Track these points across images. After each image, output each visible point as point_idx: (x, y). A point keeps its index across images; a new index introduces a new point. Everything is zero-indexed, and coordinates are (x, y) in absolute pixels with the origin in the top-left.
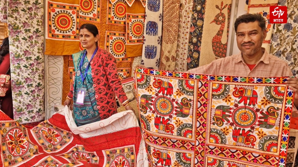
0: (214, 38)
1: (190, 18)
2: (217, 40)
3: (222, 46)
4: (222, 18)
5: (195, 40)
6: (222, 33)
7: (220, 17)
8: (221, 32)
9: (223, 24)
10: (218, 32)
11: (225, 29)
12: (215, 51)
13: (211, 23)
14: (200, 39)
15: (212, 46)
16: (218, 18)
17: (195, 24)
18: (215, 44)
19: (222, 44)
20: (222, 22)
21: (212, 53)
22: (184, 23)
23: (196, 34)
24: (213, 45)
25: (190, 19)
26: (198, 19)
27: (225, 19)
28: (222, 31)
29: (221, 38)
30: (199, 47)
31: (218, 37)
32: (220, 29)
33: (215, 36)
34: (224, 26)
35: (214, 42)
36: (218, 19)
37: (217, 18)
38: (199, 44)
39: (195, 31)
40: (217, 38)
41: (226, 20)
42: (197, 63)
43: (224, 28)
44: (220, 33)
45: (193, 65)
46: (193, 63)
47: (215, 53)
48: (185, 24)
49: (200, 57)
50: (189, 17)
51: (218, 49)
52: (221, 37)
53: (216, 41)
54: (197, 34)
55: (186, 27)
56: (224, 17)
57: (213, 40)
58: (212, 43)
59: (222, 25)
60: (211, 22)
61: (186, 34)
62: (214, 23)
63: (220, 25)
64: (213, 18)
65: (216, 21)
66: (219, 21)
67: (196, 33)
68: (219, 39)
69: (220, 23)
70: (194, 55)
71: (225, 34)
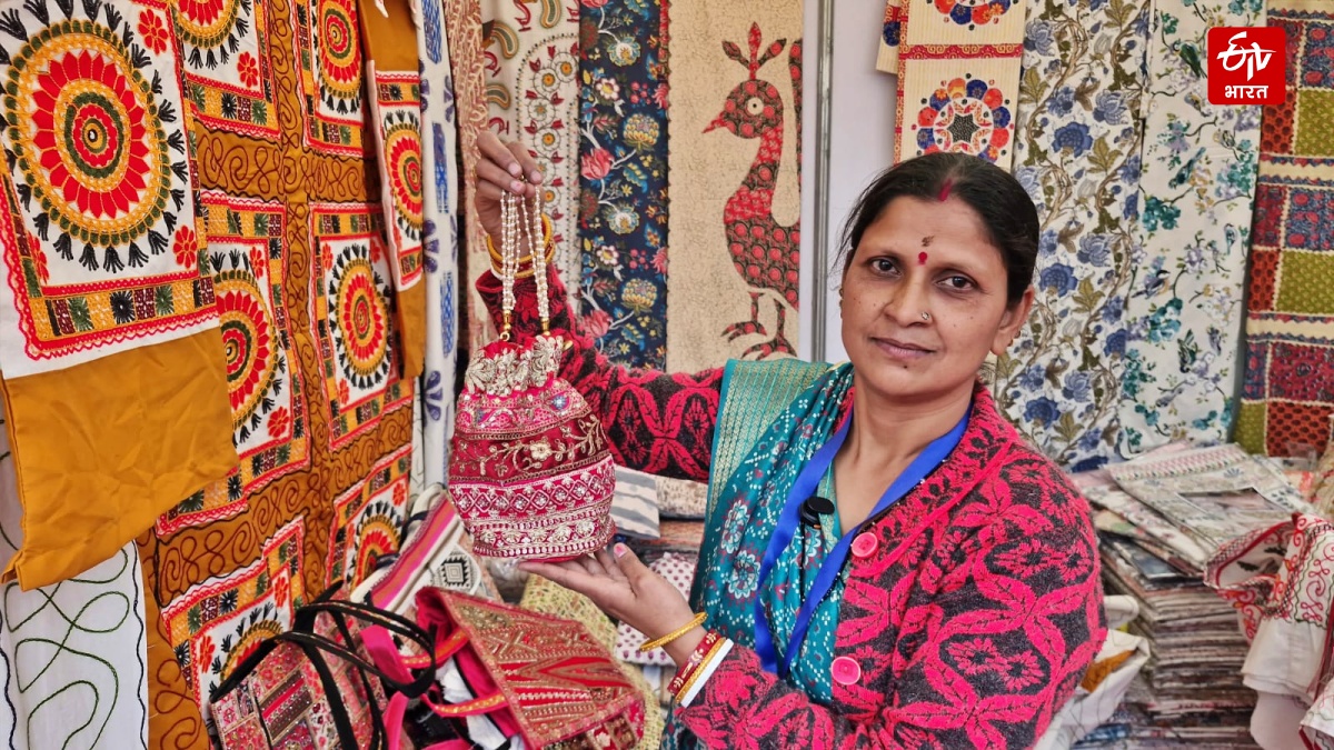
0: (730, 201)
1: (562, 108)
2: (749, 212)
3: (780, 235)
4: (760, 107)
5: (624, 221)
6: (773, 177)
7: (751, 102)
8: (765, 173)
9: (771, 134)
10: (752, 171)
11: (787, 157)
12: (743, 263)
13: (707, 130)
14: (652, 211)
15: (724, 242)
16: (741, 106)
17: (612, 135)
18: (742, 229)
19: (776, 226)
20: (766, 122)
21: (732, 272)
22: (532, 130)
23: (627, 191)
24: (732, 234)
25: (562, 112)
26: (629, 109)
27: (779, 112)
28: (773, 167)
29: (770, 202)
30: (653, 251)
31: (754, 194)
32: (759, 156)
33: (738, 192)
34: (780, 142)
35: (735, 222)
36: (745, 111)
37: (738, 106)
38: (652, 238)
39: (616, 175)
40: (747, 201)
41: (789, 115)
42: (653, 333)
43: (779, 151)
44: (762, 176)
45: (628, 342)
46: (630, 333)
47: (744, 274)
48: (539, 136)
49: (670, 300)
50: (556, 101)
51: (759, 252)
52: (771, 195)
53: (742, 214)
54: (635, 188)
55: (550, 155)
56: (772, 99)
57: (728, 210)
58: (728, 227)
59: (768, 139)
60: (707, 124)
61: (554, 189)
62: (724, 132)
63: (757, 141)
64: (716, 108)
65: (733, 118)
66: (749, 119)
67: (630, 184)
68: (757, 204)
69: (755, 130)
70: (628, 294)
71: (784, 179)
